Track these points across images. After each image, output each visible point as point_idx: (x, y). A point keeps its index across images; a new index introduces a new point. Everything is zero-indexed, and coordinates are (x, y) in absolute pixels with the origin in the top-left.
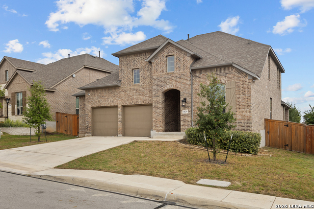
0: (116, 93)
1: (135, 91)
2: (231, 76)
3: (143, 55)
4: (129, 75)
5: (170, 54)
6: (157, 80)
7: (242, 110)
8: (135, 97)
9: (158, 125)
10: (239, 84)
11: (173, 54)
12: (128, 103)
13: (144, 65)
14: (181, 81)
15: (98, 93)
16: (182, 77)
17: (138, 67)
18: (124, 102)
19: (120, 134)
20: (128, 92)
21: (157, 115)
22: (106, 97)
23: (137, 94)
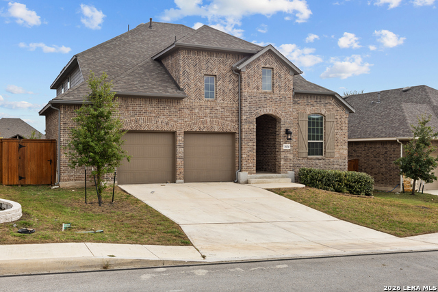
0: (173, 109)
1: (208, 111)
2: (330, 107)
3: (223, 58)
4: (198, 83)
5: (268, 66)
6: (249, 100)
7: (340, 147)
8: (208, 119)
9: (251, 165)
10: (337, 117)
11: (272, 66)
12: (196, 129)
13: (223, 72)
14: (282, 105)
15: (136, 106)
16: (283, 100)
17: (214, 73)
18: (190, 125)
19: (180, 179)
20: (197, 111)
21: (248, 149)
22: (154, 115)
23: (213, 115)
